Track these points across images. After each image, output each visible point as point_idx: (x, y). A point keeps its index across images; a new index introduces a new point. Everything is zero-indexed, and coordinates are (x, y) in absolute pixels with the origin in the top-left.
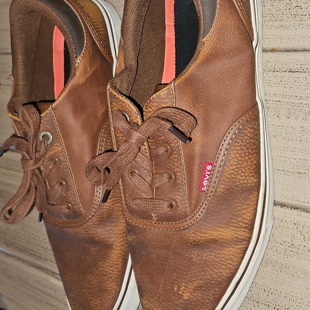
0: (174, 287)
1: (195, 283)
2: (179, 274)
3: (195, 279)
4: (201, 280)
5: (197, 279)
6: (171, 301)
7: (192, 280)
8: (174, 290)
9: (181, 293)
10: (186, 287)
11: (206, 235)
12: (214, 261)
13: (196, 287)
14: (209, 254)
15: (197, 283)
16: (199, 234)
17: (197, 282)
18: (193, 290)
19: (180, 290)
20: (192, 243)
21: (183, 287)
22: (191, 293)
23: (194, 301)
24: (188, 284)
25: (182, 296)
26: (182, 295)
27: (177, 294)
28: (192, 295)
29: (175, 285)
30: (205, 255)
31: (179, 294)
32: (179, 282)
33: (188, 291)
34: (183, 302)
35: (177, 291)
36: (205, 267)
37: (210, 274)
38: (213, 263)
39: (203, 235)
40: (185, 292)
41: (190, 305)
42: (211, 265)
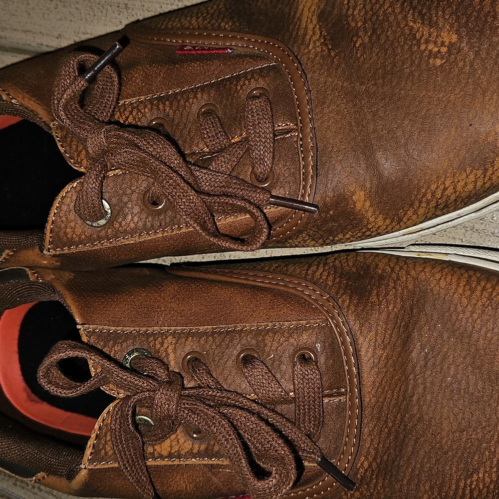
0: (434, 66)
1: (416, 26)
2: (403, 64)
3: (407, 27)
4: (405, 18)
5: (407, 25)
6: (471, 66)
7: (410, 34)
8: (442, 65)
9: (444, 50)
10: (427, 42)
11: (311, 26)
12: (364, 7)
13: (423, 23)
14: (350, 19)
15: (414, 22)
16: (308, 37)
17: (411, 24)
18: (431, 27)
19: (439, 52)
20: (328, 48)
21: (431, 46)
22: (439, 29)
23: (457, 20)
24: (421, 38)
25: (451, 45)
26: (448, 47)
27: (449, 56)
28: (443, 26)
29: (430, 66)
30: (353, 24)
31: (449, 52)
32: (421, 58)
33: (437, 36)
34: (465, 40)
35: (442, 58)
36: (377, 19)
37: (390, 6)
38: (368, 7)
39: (310, 32)
40: (439, 40)
41: (468, 24)
42: (372, 9)
